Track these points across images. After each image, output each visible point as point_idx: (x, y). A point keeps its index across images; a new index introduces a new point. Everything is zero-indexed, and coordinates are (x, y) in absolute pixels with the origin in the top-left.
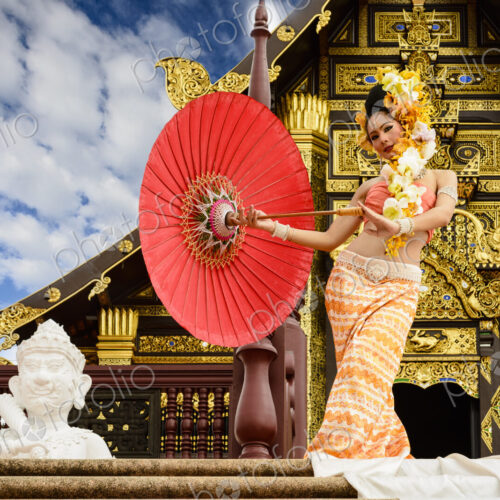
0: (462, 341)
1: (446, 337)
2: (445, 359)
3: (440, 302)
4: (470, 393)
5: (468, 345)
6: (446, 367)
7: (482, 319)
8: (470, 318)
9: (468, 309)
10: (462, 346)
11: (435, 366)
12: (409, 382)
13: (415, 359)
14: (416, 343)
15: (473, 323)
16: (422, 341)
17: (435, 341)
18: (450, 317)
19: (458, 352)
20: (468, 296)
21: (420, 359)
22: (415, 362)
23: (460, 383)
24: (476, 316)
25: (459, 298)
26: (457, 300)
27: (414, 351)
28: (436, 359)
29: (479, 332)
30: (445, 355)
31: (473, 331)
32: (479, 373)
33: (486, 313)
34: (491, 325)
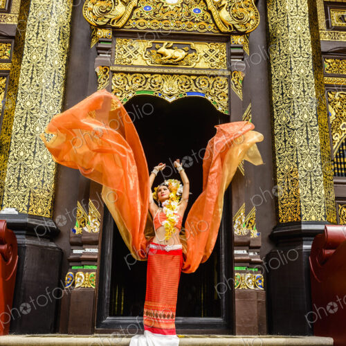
0: (212, 56)
1: (195, 50)
2: (194, 72)
3: (190, 14)
4: (220, 109)
5: (217, 60)
6: (194, 81)
7: (233, 34)
8: (221, 32)
9: (218, 23)
10: (212, 60)
11: (183, 79)
12: (154, 94)
13: (161, 70)
14: (162, 55)
15: (224, 38)
16: (169, 53)
17: (184, 53)
18: (199, 30)
19: (207, 66)
20: (219, 9)
21: (166, 71)
22: (161, 74)
23: (209, 98)
24: (228, 30)
25: (210, 12)
26: (207, 14)
27: (161, 63)
28: (185, 72)
29: (230, 47)
30: (193, 68)
31: (224, 46)
32: (229, 88)
33: (237, 26)
34: (243, 40)
